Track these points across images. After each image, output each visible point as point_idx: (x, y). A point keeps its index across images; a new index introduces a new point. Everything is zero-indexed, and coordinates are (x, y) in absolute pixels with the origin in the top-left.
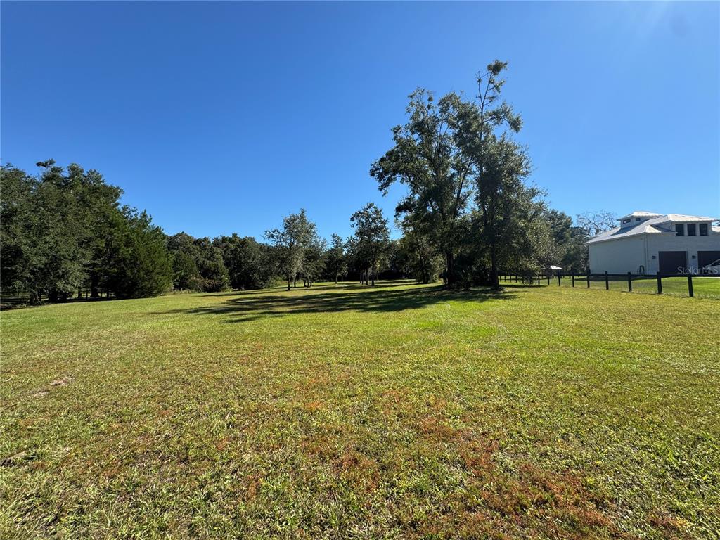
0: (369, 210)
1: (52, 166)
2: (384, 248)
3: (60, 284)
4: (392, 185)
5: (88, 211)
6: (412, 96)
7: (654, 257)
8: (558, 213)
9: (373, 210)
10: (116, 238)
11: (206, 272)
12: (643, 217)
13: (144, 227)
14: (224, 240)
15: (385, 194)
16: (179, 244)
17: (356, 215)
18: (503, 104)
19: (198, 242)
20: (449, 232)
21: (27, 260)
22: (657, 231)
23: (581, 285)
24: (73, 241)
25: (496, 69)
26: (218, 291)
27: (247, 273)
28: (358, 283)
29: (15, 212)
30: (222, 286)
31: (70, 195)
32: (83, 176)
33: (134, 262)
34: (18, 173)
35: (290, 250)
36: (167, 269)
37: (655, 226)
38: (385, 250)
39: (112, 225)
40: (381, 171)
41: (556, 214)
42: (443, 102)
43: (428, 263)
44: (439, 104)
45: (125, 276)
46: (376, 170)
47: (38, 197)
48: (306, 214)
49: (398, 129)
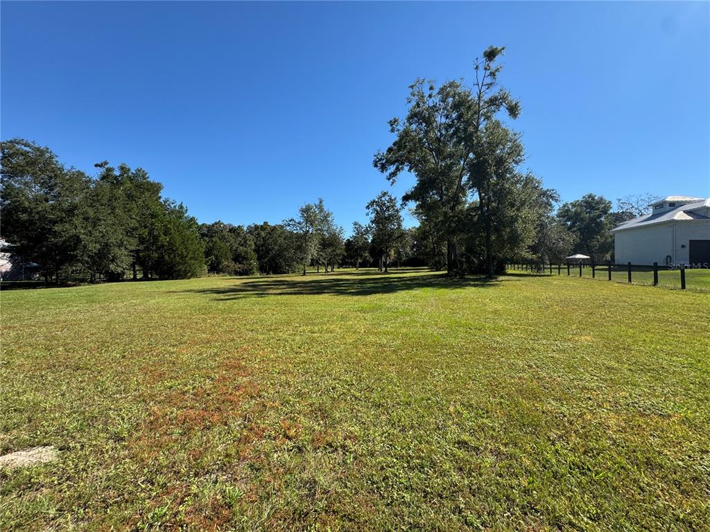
0: (383, 199)
1: (106, 166)
2: (396, 235)
3: (112, 267)
4: (400, 174)
5: (134, 205)
6: (412, 87)
7: (683, 246)
8: (596, 198)
9: (387, 198)
10: (156, 228)
11: (238, 258)
12: (678, 202)
13: (180, 217)
14: (256, 227)
15: (393, 183)
16: (216, 232)
17: (373, 203)
18: (501, 90)
19: (233, 230)
21: (85, 247)
22: (690, 218)
23: (602, 275)
24: (120, 230)
25: (491, 55)
26: (247, 275)
27: (273, 259)
29: (76, 207)
30: (250, 270)
31: (120, 192)
32: (132, 173)
33: (171, 248)
34: (81, 174)
35: (304, 237)
36: (198, 254)
37: (688, 212)
38: (398, 237)
39: (153, 216)
40: (384, 162)
41: (593, 199)
42: (442, 90)
44: (439, 93)
45: (164, 261)
46: (379, 161)
47: (93, 194)
48: (324, 203)
49: (395, 121)
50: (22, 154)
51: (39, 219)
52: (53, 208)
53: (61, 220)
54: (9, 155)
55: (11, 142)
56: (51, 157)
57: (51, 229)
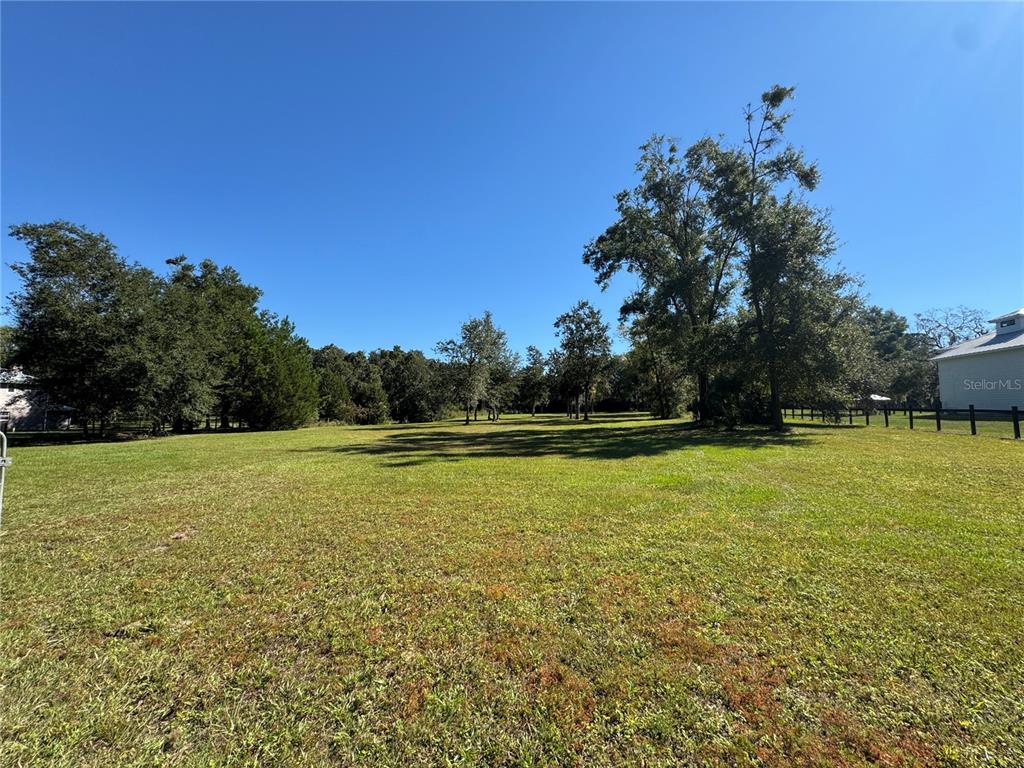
0: (581, 312)
1: (183, 263)
2: (603, 365)
3: (186, 411)
4: (614, 276)
5: (221, 319)
6: (644, 148)
9: (587, 311)
10: (251, 353)
11: (360, 398)
13: (286, 338)
14: (383, 354)
15: (604, 288)
16: (326, 360)
17: (563, 319)
18: (788, 149)
19: (350, 358)
20: (701, 342)
21: (151, 380)
23: (925, 426)
24: (202, 356)
25: (775, 98)
26: (373, 424)
27: (412, 400)
28: (564, 416)
29: (141, 321)
30: (379, 416)
31: (202, 299)
32: (217, 274)
33: (272, 383)
34: (146, 273)
35: (470, 368)
36: (311, 393)
38: (605, 369)
39: (248, 336)
40: (599, 256)
41: (879, 313)
42: (691, 153)
43: (670, 389)
44: (686, 156)
45: (261, 401)
46: (592, 254)
47: (166, 302)
48: (492, 319)
49: (625, 196)
50: (66, 244)
51: (86, 339)
52: (107, 321)
53: (118, 340)
54: (47, 245)
55: (50, 226)
56: (108, 248)
57: (103, 353)
